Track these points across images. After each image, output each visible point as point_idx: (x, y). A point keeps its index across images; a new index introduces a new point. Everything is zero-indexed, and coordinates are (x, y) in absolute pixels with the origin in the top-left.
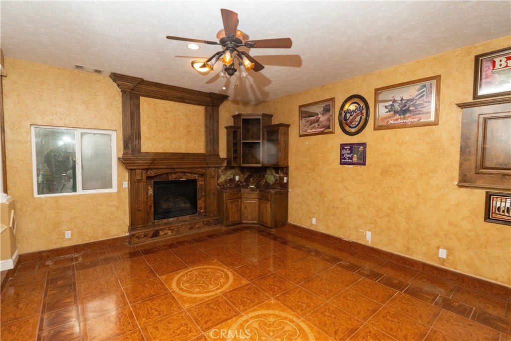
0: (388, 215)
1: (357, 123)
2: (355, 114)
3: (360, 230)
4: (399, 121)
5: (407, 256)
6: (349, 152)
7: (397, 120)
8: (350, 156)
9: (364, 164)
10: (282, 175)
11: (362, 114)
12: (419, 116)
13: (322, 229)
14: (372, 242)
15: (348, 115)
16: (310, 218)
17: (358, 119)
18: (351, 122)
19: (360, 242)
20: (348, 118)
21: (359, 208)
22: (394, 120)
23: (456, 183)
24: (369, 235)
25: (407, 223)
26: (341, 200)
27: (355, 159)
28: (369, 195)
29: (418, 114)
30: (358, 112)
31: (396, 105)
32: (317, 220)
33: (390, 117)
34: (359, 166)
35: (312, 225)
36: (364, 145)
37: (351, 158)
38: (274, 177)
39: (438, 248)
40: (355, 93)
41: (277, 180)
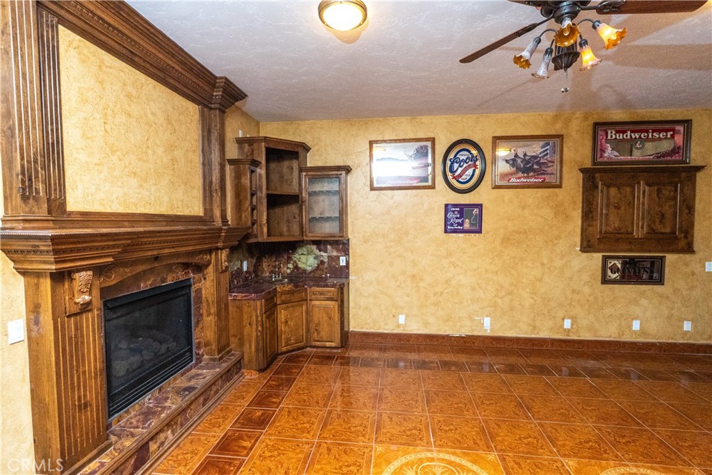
0: (510, 293)
1: (468, 178)
2: (465, 165)
3: (476, 318)
4: (522, 180)
5: (533, 336)
6: (458, 216)
7: (520, 178)
9: (480, 232)
10: (335, 254)
11: (475, 166)
12: (543, 176)
13: (416, 328)
14: (492, 330)
15: (456, 166)
16: (394, 316)
17: (470, 172)
18: (460, 176)
19: (475, 333)
20: (455, 169)
21: (473, 289)
22: (517, 178)
24: (487, 322)
25: (533, 298)
26: (446, 282)
28: (487, 271)
29: (542, 174)
30: (470, 163)
31: (519, 161)
32: (407, 316)
33: (511, 174)
34: (473, 235)
35: (399, 326)
37: (459, 224)
39: (563, 319)
40: (466, 137)
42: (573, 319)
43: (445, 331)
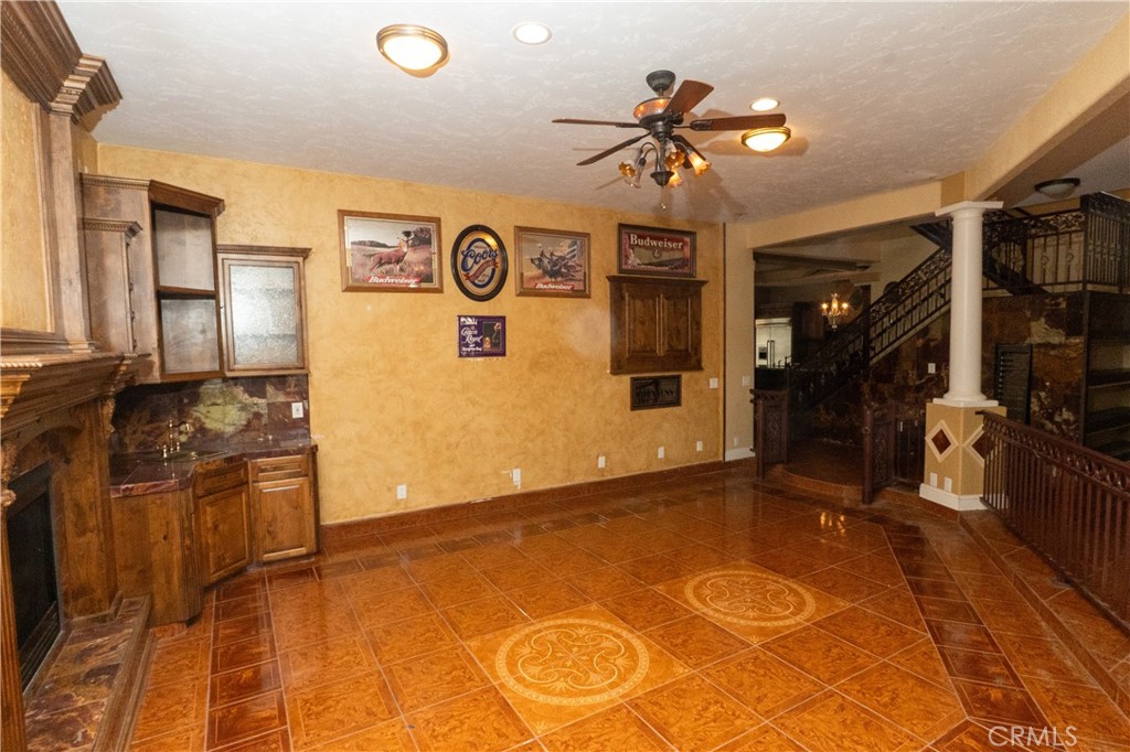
0: (542, 433)
1: (487, 279)
2: (482, 261)
3: (503, 472)
4: (550, 286)
5: (569, 484)
6: (476, 332)
7: (547, 284)
8: (478, 339)
9: (504, 354)
10: (281, 398)
11: (495, 264)
12: (573, 283)
13: (425, 501)
14: (522, 484)
15: (470, 261)
16: (389, 489)
17: (488, 271)
18: (476, 275)
19: (505, 493)
20: (469, 266)
21: (498, 434)
22: (544, 284)
23: (608, 371)
24: (517, 475)
25: (566, 436)
26: (463, 428)
27: (487, 346)
28: (514, 406)
29: (571, 280)
30: (488, 259)
31: (546, 261)
32: (409, 486)
33: (538, 278)
34: (495, 358)
35: (398, 502)
36: (502, 319)
37: (477, 344)
38: (244, 408)
39: (597, 458)
40: (481, 222)
41: (257, 415)
42: (607, 455)
43: (465, 497)
